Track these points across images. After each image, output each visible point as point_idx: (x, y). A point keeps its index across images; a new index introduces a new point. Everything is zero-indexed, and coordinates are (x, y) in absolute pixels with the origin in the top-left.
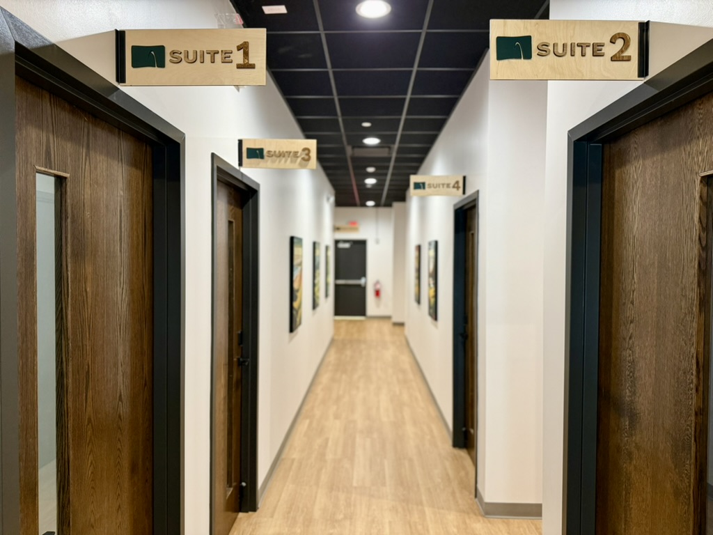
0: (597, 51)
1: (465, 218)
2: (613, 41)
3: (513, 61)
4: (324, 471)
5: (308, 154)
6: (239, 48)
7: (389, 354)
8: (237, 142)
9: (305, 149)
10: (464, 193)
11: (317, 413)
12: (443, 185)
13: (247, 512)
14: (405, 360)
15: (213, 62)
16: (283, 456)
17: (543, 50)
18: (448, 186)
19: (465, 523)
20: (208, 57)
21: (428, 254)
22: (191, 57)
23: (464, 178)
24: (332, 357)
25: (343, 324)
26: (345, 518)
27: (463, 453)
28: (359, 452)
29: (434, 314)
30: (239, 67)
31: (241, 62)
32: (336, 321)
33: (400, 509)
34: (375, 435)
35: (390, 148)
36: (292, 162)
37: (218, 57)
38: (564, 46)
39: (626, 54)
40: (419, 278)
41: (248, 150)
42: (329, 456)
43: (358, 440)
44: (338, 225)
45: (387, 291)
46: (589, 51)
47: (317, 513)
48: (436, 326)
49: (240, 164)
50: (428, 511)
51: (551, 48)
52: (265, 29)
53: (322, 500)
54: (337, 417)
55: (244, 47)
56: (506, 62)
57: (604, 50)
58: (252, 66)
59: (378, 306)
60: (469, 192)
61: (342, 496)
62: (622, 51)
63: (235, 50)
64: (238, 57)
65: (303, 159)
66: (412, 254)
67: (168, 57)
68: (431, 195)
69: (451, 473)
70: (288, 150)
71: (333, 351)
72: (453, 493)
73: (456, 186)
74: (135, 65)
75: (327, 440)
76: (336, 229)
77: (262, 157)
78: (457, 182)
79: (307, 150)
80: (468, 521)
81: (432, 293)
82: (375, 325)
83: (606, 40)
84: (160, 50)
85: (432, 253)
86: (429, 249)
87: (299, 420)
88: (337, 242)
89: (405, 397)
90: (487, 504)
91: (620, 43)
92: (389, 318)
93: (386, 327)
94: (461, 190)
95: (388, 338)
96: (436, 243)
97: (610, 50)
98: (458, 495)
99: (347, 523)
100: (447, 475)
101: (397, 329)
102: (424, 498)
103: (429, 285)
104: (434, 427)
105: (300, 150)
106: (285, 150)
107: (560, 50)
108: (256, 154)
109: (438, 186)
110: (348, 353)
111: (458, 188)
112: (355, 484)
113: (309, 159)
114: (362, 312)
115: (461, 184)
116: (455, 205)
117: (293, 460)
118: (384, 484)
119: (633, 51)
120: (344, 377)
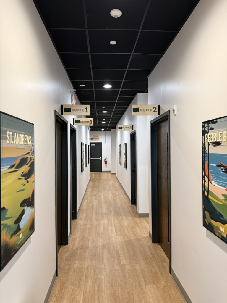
0: (151, 110)
1: (133, 137)
2: (153, 108)
3: (136, 112)
4: (94, 211)
5: (91, 122)
6: (85, 109)
7: (111, 183)
8: (73, 119)
9: (90, 121)
10: (133, 130)
11: (89, 198)
12: (127, 127)
13: (74, 219)
14: (117, 184)
15: (80, 111)
16: (81, 208)
17: (141, 110)
18: (128, 128)
19: (133, 219)
20: (79, 110)
21: (123, 147)
22: (76, 110)
23: (133, 125)
24: (91, 184)
25: (94, 174)
26: (101, 219)
27: (134, 206)
28: (103, 207)
29: (126, 166)
30: (85, 112)
31: (86, 111)
32: (91, 173)
33: (116, 217)
34: (108, 203)
35: (110, 113)
36: (87, 124)
37: (81, 110)
38: (145, 109)
39: (156, 111)
40: (121, 156)
41: (76, 121)
42: (95, 208)
43: (103, 204)
44: (92, 137)
45: (109, 161)
46: (149, 110)
47: (93, 219)
48: (126, 170)
49: (74, 125)
50: (124, 217)
51: (142, 110)
52: (90, 105)
53: (94, 216)
54: (95, 199)
55: (86, 108)
56: (134, 112)
57: (152, 110)
58: (88, 112)
59: (106, 167)
60: (134, 130)
61: (100, 216)
62: (155, 110)
63: (84, 109)
64: (85, 110)
65: (90, 123)
66: (118, 148)
67: (71, 110)
68: (124, 130)
69: (130, 210)
70: (86, 121)
71: (91, 182)
72: (131, 214)
73: (130, 128)
74: (65, 111)
75: (94, 204)
76: (91, 139)
77: (79, 123)
78: (131, 127)
79: (91, 121)
80: (134, 218)
81: (125, 160)
82: (105, 174)
83: (152, 108)
84: (70, 109)
85: (125, 147)
86: (124, 146)
87: (84, 200)
88: (91, 143)
89: (117, 194)
90: (139, 214)
91: (155, 109)
92: (111, 171)
93: (109, 175)
94: (132, 129)
95: (110, 178)
96: (126, 144)
97: (153, 110)
98: (132, 214)
99: (102, 220)
100: (129, 210)
101: (113, 175)
102: (123, 215)
103: (124, 157)
104: (126, 200)
105: (89, 121)
106: (85, 121)
107: (144, 110)
108: (78, 122)
109: (125, 128)
110: (97, 183)
111: (131, 128)
112: (103, 213)
113: (91, 123)
114: (100, 170)
115: (132, 127)
116: (131, 133)
117: (84, 209)
118: (111, 213)
119: (157, 110)
120: (96, 189)
